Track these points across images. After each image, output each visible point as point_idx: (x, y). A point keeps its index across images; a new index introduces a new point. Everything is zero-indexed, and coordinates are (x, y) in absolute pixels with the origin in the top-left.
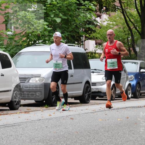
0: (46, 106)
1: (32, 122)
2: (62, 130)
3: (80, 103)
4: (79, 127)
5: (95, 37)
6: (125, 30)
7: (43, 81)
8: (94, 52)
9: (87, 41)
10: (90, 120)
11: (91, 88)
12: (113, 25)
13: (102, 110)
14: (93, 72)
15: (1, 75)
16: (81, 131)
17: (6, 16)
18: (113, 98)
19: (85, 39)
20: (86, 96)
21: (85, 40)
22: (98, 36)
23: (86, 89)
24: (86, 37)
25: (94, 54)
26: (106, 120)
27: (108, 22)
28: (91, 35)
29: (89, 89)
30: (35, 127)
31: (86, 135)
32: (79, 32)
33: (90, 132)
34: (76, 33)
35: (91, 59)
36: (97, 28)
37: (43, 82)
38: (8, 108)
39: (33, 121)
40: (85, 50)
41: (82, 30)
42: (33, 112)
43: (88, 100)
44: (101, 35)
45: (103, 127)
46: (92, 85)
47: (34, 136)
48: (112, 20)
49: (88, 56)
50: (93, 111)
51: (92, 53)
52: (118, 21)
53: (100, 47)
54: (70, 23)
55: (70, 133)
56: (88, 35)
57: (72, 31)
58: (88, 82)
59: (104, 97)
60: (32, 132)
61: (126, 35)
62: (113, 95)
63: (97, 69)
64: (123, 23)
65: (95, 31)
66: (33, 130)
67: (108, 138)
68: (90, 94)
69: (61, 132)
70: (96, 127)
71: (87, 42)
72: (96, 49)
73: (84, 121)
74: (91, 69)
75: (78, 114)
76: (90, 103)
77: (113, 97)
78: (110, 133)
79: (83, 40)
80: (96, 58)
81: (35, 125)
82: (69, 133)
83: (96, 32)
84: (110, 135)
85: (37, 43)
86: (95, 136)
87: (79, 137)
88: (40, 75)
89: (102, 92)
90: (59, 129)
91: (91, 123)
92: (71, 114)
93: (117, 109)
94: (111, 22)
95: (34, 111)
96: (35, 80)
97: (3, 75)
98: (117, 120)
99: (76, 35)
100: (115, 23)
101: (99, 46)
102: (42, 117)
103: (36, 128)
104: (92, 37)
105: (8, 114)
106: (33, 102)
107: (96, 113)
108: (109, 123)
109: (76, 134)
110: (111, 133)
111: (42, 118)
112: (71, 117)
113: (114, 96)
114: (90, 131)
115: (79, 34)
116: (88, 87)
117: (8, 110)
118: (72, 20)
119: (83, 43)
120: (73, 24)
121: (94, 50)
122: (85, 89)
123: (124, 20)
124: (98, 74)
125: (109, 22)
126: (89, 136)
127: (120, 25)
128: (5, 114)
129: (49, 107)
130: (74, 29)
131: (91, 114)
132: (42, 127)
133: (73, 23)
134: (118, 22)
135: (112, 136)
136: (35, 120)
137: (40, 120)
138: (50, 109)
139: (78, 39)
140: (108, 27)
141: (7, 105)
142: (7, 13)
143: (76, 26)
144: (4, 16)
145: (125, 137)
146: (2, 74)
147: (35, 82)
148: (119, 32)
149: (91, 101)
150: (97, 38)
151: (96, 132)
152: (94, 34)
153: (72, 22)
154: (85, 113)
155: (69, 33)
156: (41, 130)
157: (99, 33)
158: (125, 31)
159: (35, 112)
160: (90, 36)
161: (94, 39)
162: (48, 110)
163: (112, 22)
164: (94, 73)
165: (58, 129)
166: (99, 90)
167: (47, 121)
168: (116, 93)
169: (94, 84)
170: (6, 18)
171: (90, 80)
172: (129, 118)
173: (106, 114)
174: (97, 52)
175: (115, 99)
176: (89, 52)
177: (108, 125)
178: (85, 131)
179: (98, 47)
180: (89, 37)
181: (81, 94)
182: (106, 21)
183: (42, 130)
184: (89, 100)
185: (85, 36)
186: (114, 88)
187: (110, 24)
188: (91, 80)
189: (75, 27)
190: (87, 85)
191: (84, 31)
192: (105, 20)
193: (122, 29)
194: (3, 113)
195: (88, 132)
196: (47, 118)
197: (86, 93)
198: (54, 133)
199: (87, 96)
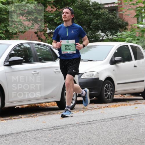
15: (134, 67)
17: (137, 11)
38: (141, 98)
97: (136, 67)
105: (142, 103)
117: (142, 99)
128: (139, 103)
141: (141, 94)
142: (138, 7)
144: (136, 10)
146: (135, 65)
170: (138, 12)
194: (137, 103)
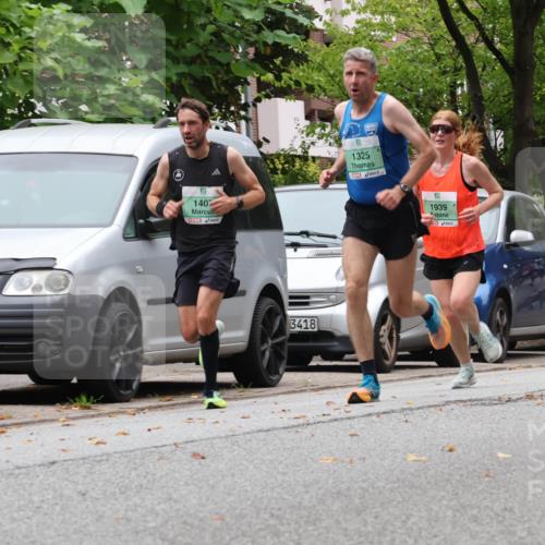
0: (84, 399)
1: (17, 472)
2: (153, 509)
3: (238, 386)
4: (229, 494)
5: (304, 86)
6: (442, 49)
7: (66, 285)
8: (299, 152)
9: (265, 102)
10: (281, 463)
11: (285, 315)
12: (384, 27)
13: (335, 414)
14: (295, 246)
16: (238, 511)
18: (388, 363)
19: (256, 95)
20: (263, 353)
21: (258, 100)
22: (318, 78)
23: (264, 323)
24: (261, 86)
25: (298, 164)
26: (351, 462)
27: (363, 16)
28: (285, 75)
29: (277, 323)
30: (30, 494)
31: (260, 529)
32: (228, 64)
33: (279, 513)
34: (218, 67)
35: (286, 184)
36: (311, 43)
37: (66, 292)
39: (23, 470)
40: (259, 145)
41: (245, 54)
42: (23, 429)
43: (273, 370)
44: (332, 77)
45: (339, 493)
46: (291, 304)
47: (26, 537)
48: (380, 8)
49: (274, 171)
50: (295, 422)
51: (290, 158)
52: (409, 9)
53: (328, 130)
54: (190, 23)
55: (189, 520)
56: (269, 77)
57: (199, 56)
58: (270, 291)
59: (347, 357)
60: (14, 520)
61: (444, 73)
62: (386, 347)
63: (311, 229)
64: (429, 17)
65: (301, 59)
66: (20, 509)
67: (362, 539)
68: (281, 344)
69: (149, 518)
70: (307, 492)
71: (264, 106)
72: (308, 140)
73: (251, 467)
74: (287, 228)
75: (227, 437)
76: (285, 385)
77: (387, 358)
78: (370, 519)
79: (250, 100)
80: (307, 180)
81: (32, 484)
82: (185, 523)
83: (307, 61)
84: (370, 528)
85: (36, 111)
86: (301, 530)
87: (232, 539)
88: (54, 259)
89: (338, 334)
90: (138, 502)
91: (284, 474)
92: (195, 436)
93: (404, 409)
94: (374, 13)
95: (26, 423)
96: (31, 283)
98: (405, 459)
99: (214, 75)
100: (393, 19)
101: (324, 128)
102: (64, 450)
103: (36, 498)
104: (289, 86)
106: (22, 381)
107: (307, 432)
108: (366, 473)
109: (218, 523)
110: (376, 517)
111: (63, 456)
112: (196, 450)
113: (391, 354)
114: (280, 509)
115: (229, 71)
116: (271, 314)
118: (194, 9)
119: (251, 115)
120: (203, 27)
121: (297, 145)
122: (260, 320)
123: (437, 7)
124: (319, 255)
125: (367, 16)
126: (277, 534)
127: (418, 27)
129: (93, 406)
130: (205, 48)
131: (283, 434)
132: (61, 496)
133: (202, 20)
134: (407, 14)
135: (380, 534)
136: (31, 464)
137: (53, 463)
138: (99, 415)
139: (226, 96)
140: (364, 38)
143: (216, 34)
145: (436, 536)
147: (28, 292)
148: (412, 61)
149: (289, 377)
150: (310, 89)
151: (305, 513)
152: (297, 72)
153: (199, 15)
154: (260, 431)
155: (183, 68)
156: (58, 508)
157: (320, 68)
158: (439, 57)
159: (32, 428)
160: (278, 78)
161: (298, 95)
162: (93, 416)
163: (382, 14)
164: (299, 250)
165: (136, 505)
166: (325, 327)
167: (83, 470)
168: (398, 337)
169: (302, 299)
171: (279, 279)
172: (459, 450)
173: (352, 432)
174: (312, 152)
175: (397, 363)
176: (278, 156)
177: (364, 481)
178: (258, 513)
179: (318, 130)
180: (277, 84)
181: (242, 345)
182: (354, 9)
183: (62, 509)
184: (277, 372)
185: (258, 79)
186: (389, 317)
187: (369, 25)
188: (285, 281)
189: (214, 38)
190: (269, 302)
191: (251, 56)
192: (349, 7)
193: (425, 47)
195: (272, 515)
196: (87, 453)
197: (264, 341)
198: (117, 519)
199: (267, 354)
